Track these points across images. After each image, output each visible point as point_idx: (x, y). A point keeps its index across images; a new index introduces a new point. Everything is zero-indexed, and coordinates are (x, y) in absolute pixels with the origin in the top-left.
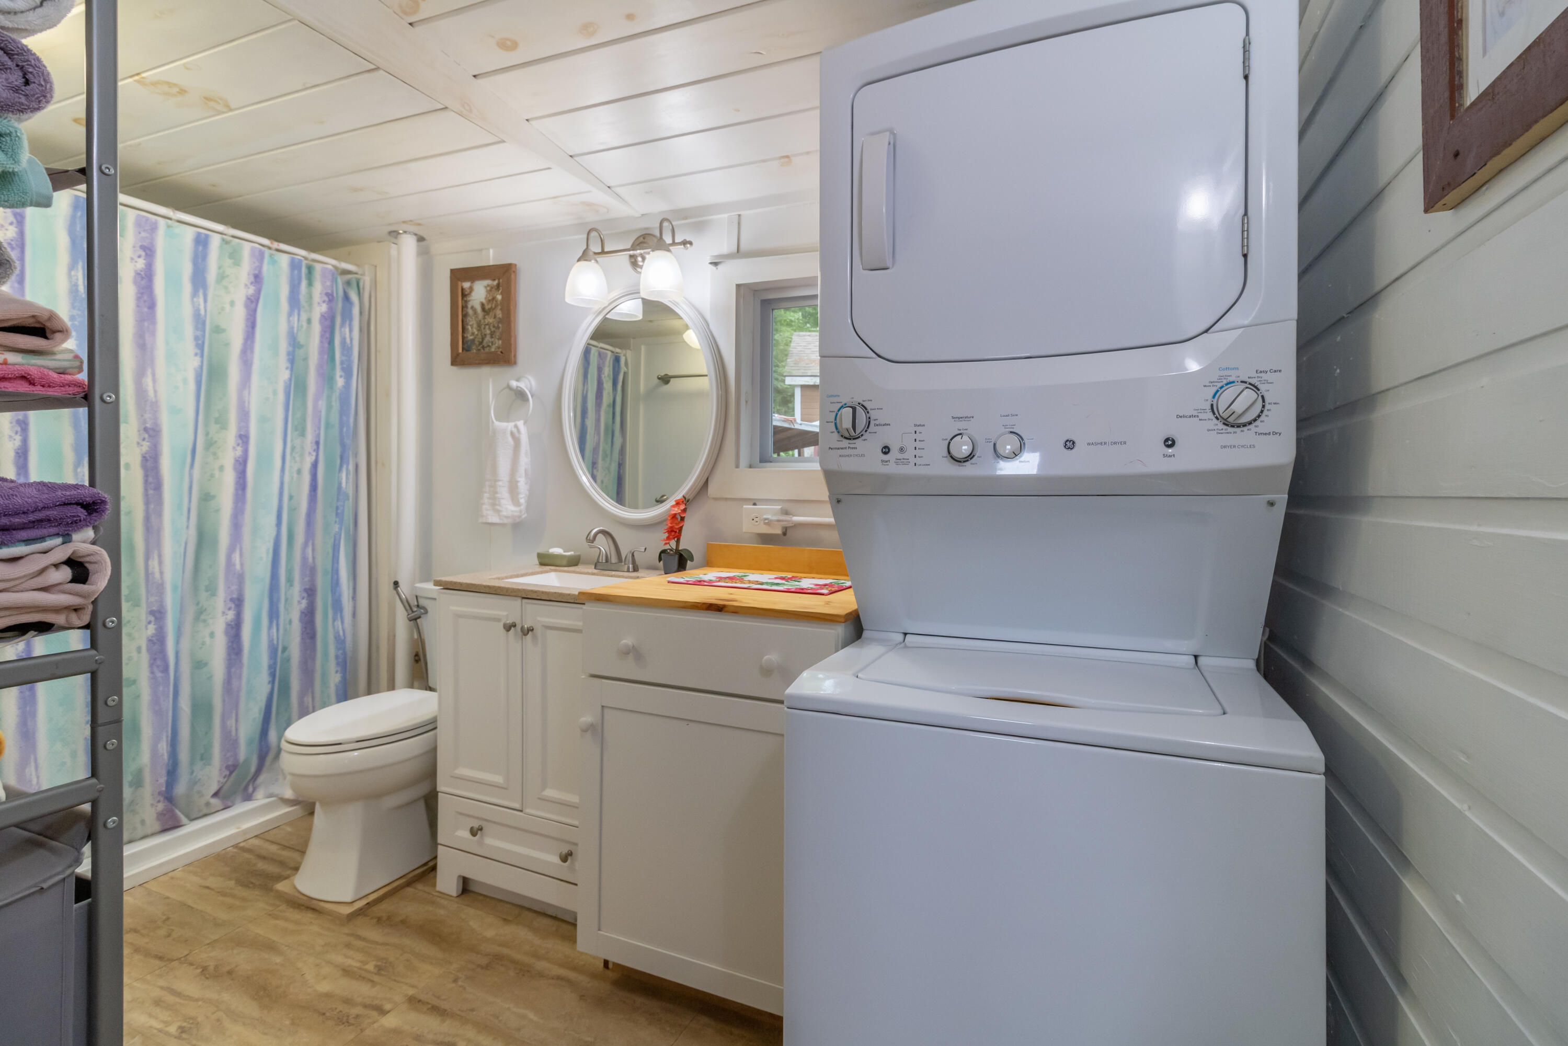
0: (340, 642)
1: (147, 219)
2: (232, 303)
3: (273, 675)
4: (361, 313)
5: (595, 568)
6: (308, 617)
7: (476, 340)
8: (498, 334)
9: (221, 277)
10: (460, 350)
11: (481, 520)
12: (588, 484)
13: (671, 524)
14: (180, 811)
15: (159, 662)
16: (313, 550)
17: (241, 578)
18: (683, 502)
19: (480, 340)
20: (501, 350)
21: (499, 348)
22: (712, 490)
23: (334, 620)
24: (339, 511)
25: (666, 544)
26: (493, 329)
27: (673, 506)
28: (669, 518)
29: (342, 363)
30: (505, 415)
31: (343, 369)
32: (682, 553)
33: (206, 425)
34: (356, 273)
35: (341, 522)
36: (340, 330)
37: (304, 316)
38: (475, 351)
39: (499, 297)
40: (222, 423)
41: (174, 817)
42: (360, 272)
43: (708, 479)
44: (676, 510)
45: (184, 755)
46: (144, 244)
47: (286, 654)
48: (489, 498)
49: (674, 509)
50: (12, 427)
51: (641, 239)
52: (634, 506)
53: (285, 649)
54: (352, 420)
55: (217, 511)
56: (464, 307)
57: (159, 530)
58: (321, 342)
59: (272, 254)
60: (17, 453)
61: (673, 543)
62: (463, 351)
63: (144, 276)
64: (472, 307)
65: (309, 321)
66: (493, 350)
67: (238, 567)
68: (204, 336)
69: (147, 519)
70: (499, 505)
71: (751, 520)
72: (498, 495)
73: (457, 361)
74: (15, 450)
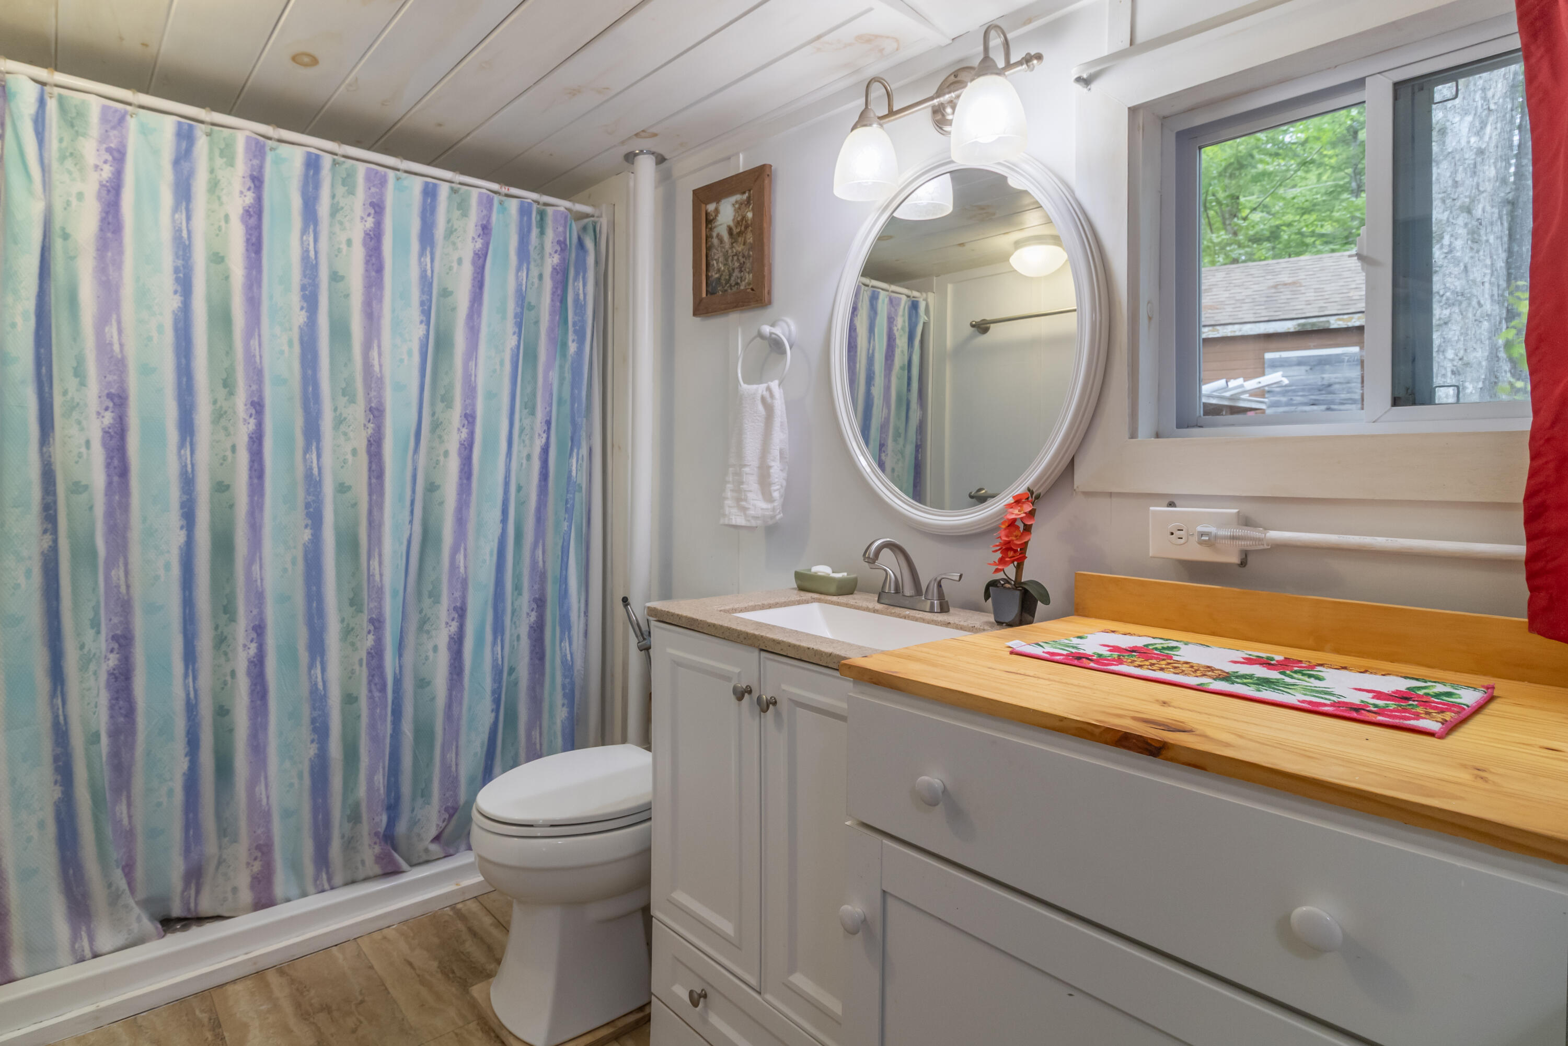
0: (568, 668)
1: (377, 172)
2: (460, 261)
3: (497, 701)
4: (597, 263)
5: (879, 601)
6: (538, 631)
7: (723, 278)
8: (748, 265)
9: (450, 232)
10: (704, 295)
11: (722, 521)
12: (868, 470)
13: (1007, 536)
14: (399, 855)
15: (376, 680)
16: (544, 552)
17: (464, 583)
18: (1028, 498)
19: (727, 277)
20: (751, 287)
21: (749, 284)
22: (1082, 478)
23: (561, 641)
24: (569, 506)
25: (997, 571)
26: (742, 260)
27: (1010, 506)
28: (1003, 527)
29: (574, 324)
30: (757, 374)
31: (575, 332)
32: (1026, 587)
33: (433, 404)
34: (593, 216)
35: (570, 520)
36: (574, 284)
37: (534, 272)
38: (721, 293)
39: (750, 215)
40: (447, 401)
41: (393, 862)
42: (596, 215)
43: (1073, 460)
44: (1016, 513)
45: (406, 788)
46: (374, 200)
47: (513, 677)
48: (732, 491)
49: (1011, 510)
50: (247, 409)
51: (952, 78)
52: (939, 505)
53: (512, 670)
54: (584, 393)
55: (441, 503)
56: (708, 237)
57: (381, 525)
58: (552, 300)
59: (502, 201)
60: (251, 438)
61: (1011, 571)
62: (707, 295)
63: (372, 236)
64: (718, 235)
65: (541, 277)
66: (742, 288)
67: (462, 570)
68: (430, 301)
69: (370, 512)
70: (746, 500)
71: (1169, 533)
72: (744, 487)
73: (701, 309)
74: (249, 435)
